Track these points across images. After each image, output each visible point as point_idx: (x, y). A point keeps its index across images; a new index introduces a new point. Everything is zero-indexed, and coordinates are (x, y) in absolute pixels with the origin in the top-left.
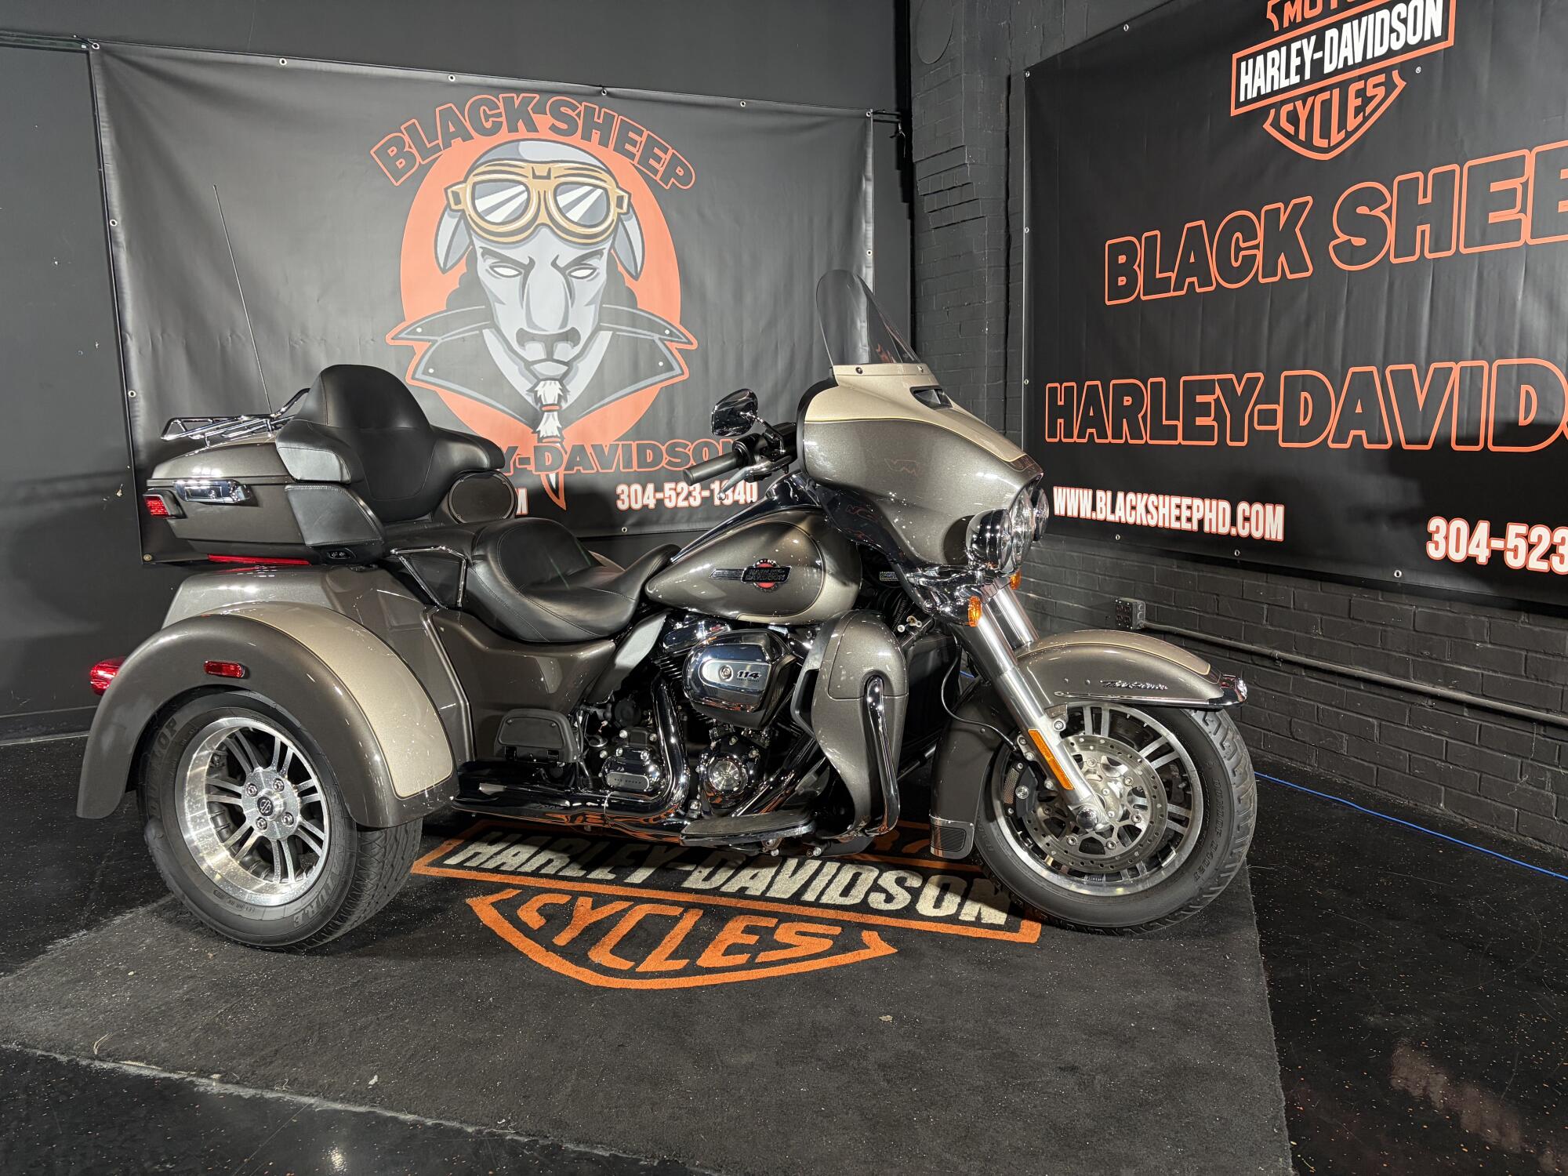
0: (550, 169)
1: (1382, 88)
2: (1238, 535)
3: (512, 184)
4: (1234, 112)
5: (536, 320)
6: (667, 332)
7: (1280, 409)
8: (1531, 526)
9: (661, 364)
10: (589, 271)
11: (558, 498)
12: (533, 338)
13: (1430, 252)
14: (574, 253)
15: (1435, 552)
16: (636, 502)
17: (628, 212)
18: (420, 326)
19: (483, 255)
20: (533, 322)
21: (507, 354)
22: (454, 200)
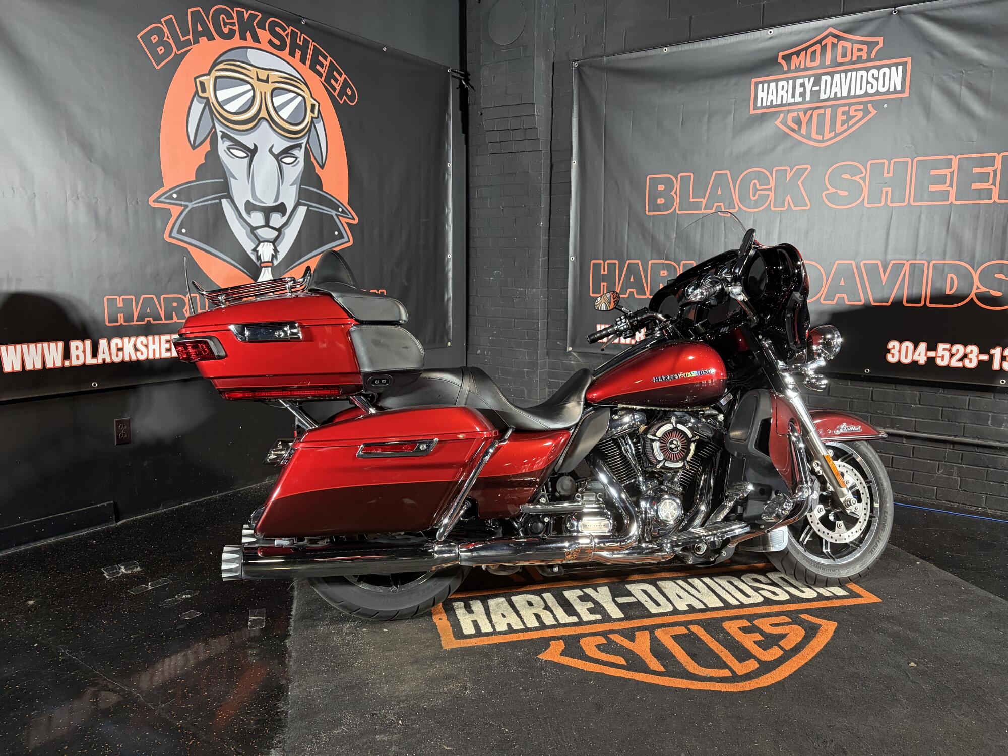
0: (268, 75)
1: (861, 113)
3: (242, 82)
4: (752, 112)
5: (258, 194)
6: (340, 210)
8: (952, 345)
9: (336, 233)
10: (295, 159)
12: (255, 208)
13: (891, 203)
14: (283, 144)
15: (891, 359)
17: (317, 118)
18: (175, 192)
19: (222, 138)
20: (256, 196)
21: (238, 220)
22: (201, 89)
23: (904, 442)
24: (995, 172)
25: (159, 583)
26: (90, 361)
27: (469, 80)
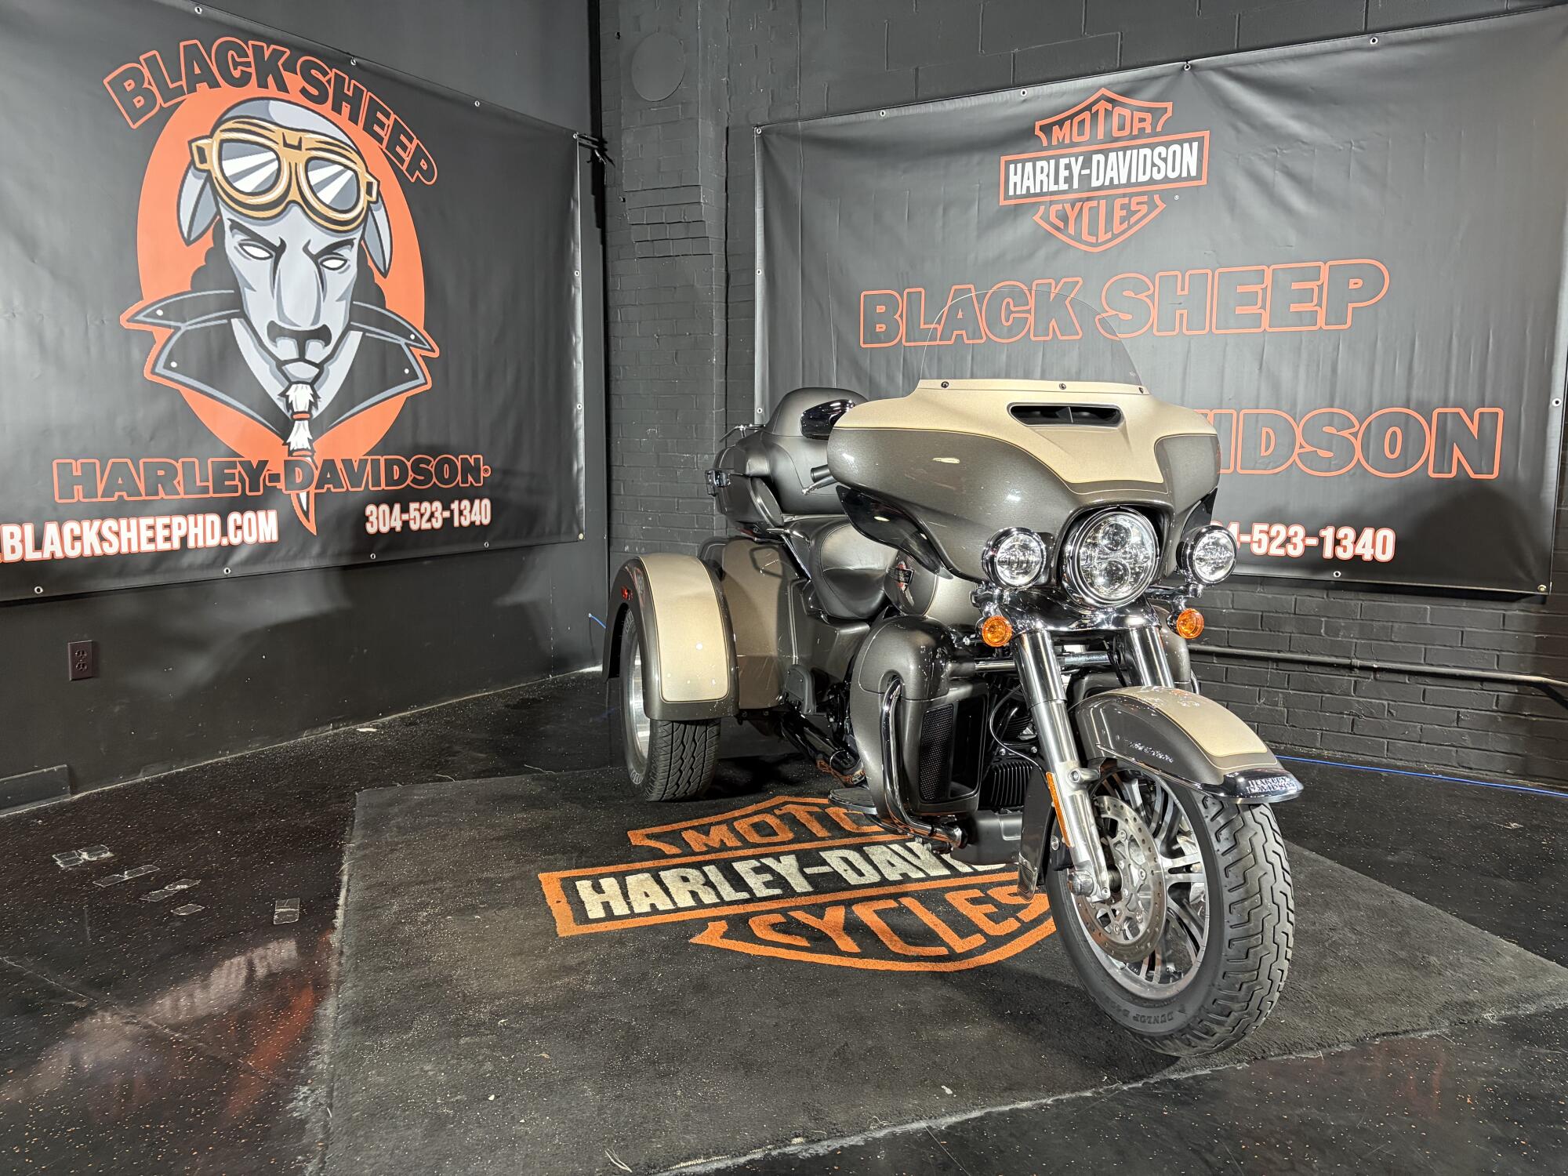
0: (301, 139)
1: (1146, 206)
3: (262, 149)
4: (1003, 202)
5: (288, 312)
6: (413, 337)
8: (1272, 524)
9: (407, 371)
10: (343, 262)
11: (309, 521)
12: (283, 333)
13: (1187, 330)
14: (325, 240)
16: (384, 525)
17: (376, 202)
18: (160, 308)
19: (232, 228)
20: (284, 314)
21: (257, 350)
22: (200, 157)
24: (1321, 287)
25: (141, 871)
26: (32, 555)
27: (606, 150)
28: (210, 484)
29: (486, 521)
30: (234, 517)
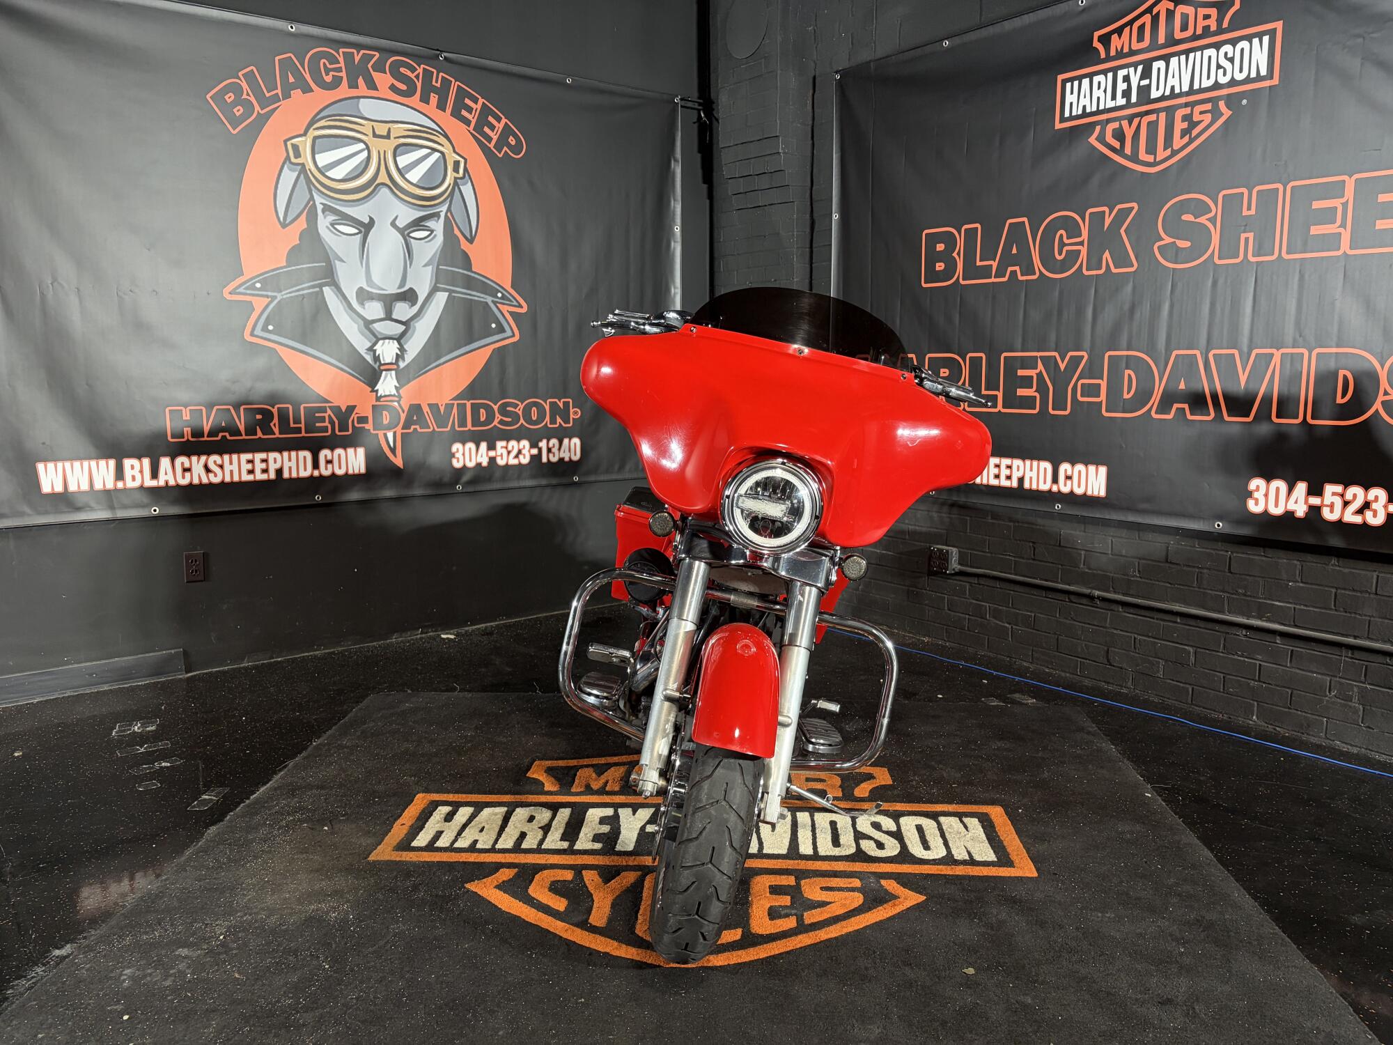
0: (389, 129)
1: (1210, 115)
2: (1059, 491)
3: (352, 141)
4: (1058, 126)
5: (376, 278)
6: (500, 295)
7: (1104, 384)
8: (1346, 486)
9: (494, 326)
10: (429, 232)
11: (396, 457)
12: (371, 297)
13: (1253, 256)
14: (411, 214)
15: (1254, 507)
16: (470, 460)
17: (464, 177)
19: (323, 211)
20: (372, 281)
21: (347, 313)
22: (294, 153)
23: (1278, 641)
25: (155, 746)
26: (150, 483)
28: (302, 426)
29: (576, 457)
30: (325, 454)
